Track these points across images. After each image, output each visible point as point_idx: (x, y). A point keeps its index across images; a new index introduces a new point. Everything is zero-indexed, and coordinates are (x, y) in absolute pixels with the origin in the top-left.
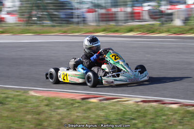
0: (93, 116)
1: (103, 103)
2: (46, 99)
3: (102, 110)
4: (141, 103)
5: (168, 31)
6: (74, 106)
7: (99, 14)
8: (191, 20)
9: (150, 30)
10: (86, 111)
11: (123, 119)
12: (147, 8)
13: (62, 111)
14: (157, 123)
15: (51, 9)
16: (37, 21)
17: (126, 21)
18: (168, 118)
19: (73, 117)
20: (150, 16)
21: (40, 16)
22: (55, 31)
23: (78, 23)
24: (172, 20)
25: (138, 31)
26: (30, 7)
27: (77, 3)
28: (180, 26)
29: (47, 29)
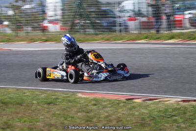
0: (137, 113)
2: (93, 100)
3: (146, 108)
6: (120, 105)
7: (140, 22)
9: (191, 37)
10: (130, 109)
12: (187, 16)
15: (94, 17)
16: (80, 29)
19: (119, 115)
21: (82, 24)
22: (98, 39)
23: (120, 31)
25: (179, 38)
26: (73, 15)
27: (119, 11)
29: (90, 37)
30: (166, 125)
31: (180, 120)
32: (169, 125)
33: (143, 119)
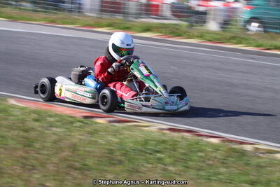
0: (103, 142)
1: (115, 126)
2: (34, 112)
3: (115, 135)
4: (168, 132)
5: (200, 37)
6: (74, 125)
8: (232, 25)
9: (176, 32)
10: (91, 133)
11: (144, 150)
13: (58, 130)
14: (191, 160)
16: (13, 1)
17: (139, 15)
18: (206, 155)
19: (74, 141)
20: (173, 12)
22: (38, 18)
23: (70, 11)
24: (204, 22)
25: (158, 32)
28: (216, 31)
29: (26, 14)
30: (146, 165)
31: (168, 160)
32: (150, 166)
33: (111, 152)
